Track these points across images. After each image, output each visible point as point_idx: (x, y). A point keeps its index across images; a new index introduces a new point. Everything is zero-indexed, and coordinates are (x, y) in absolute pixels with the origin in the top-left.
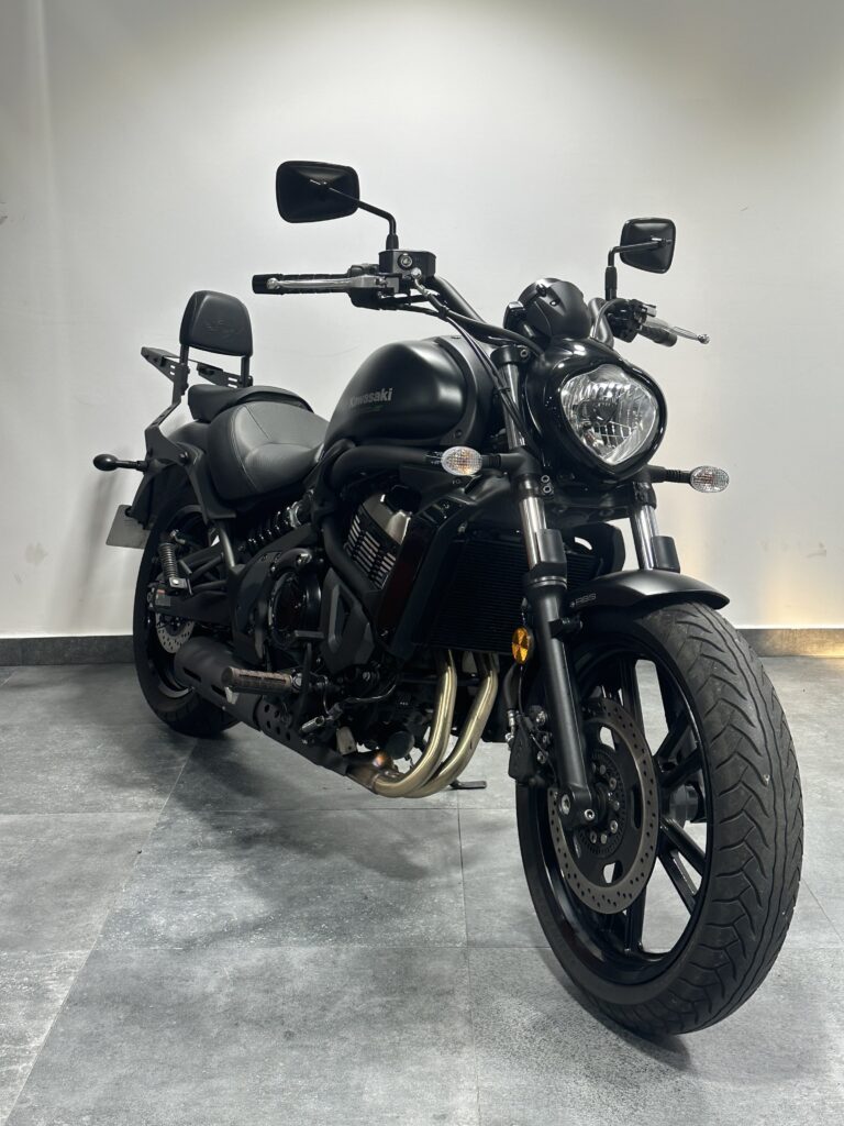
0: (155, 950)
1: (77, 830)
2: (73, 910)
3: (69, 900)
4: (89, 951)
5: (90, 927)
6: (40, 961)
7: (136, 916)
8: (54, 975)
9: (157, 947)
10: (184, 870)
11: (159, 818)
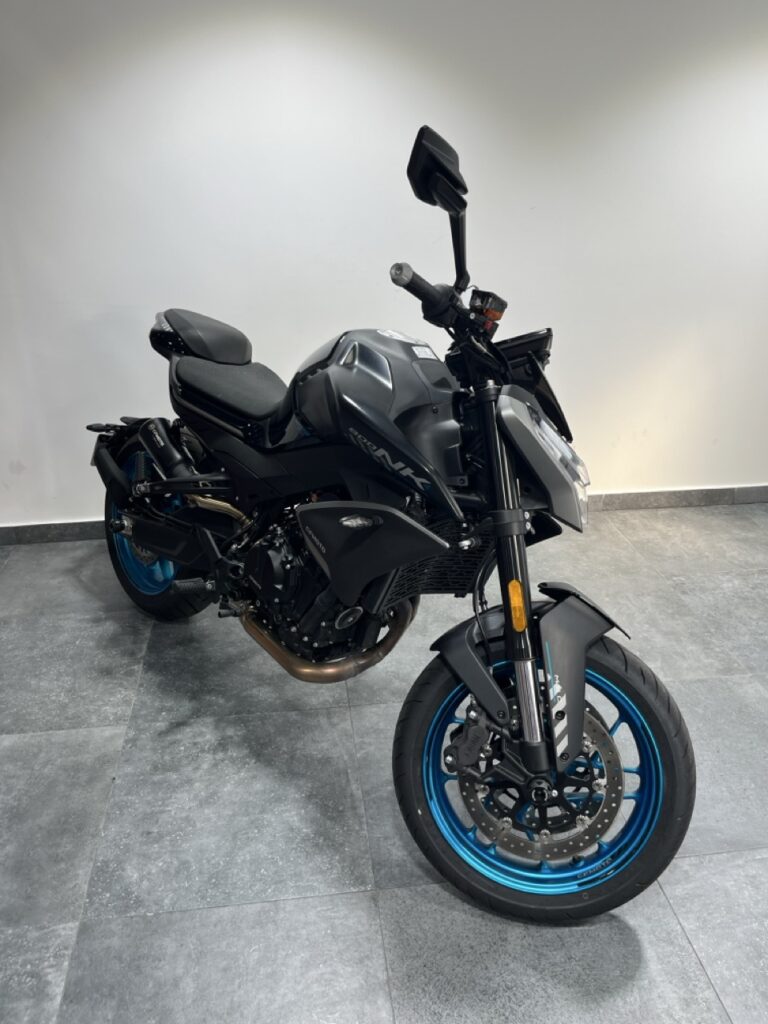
0: (132, 917)
1: (64, 752)
2: (63, 865)
3: (59, 851)
4: (77, 924)
5: (76, 889)
6: (39, 939)
7: (114, 871)
8: (51, 959)
9: (133, 914)
10: (149, 803)
11: (127, 733)
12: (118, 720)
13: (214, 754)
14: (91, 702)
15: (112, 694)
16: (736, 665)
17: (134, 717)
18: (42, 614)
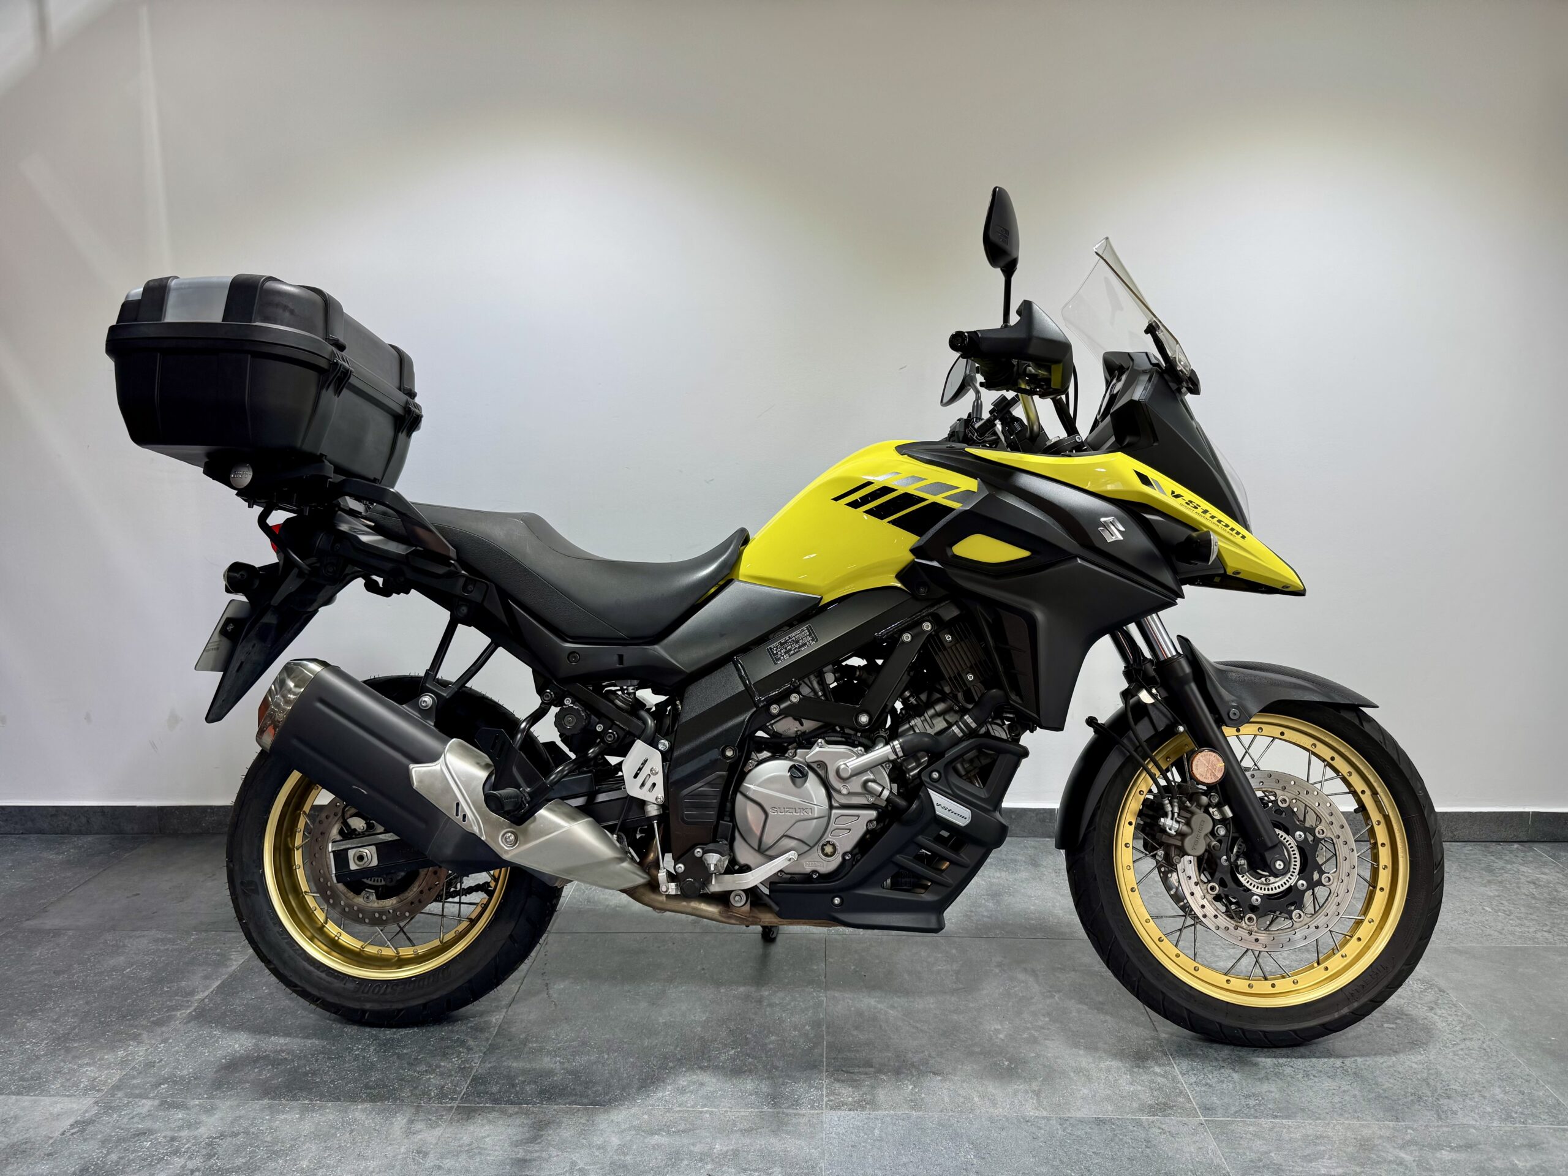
11: (86, 1111)
12: (92, 1087)
13: (190, 1158)
14: (74, 1057)
15: (113, 1049)
16: (1181, 1099)
17: (117, 1087)
18: (113, 928)
